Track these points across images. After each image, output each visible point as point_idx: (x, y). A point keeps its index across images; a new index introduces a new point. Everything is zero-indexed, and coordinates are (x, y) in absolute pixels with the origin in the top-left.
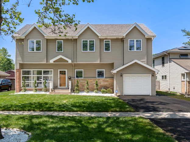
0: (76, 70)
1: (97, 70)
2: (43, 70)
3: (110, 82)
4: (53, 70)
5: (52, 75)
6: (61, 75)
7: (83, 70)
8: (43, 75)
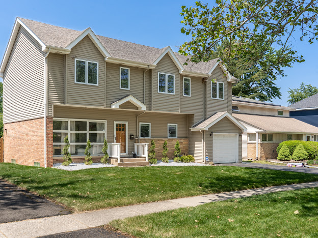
0: (140, 123)
1: (168, 124)
2: (88, 121)
3: (184, 144)
4: (105, 122)
5: (105, 132)
6: (119, 132)
7: (150, 124)
8: (88, 132)
